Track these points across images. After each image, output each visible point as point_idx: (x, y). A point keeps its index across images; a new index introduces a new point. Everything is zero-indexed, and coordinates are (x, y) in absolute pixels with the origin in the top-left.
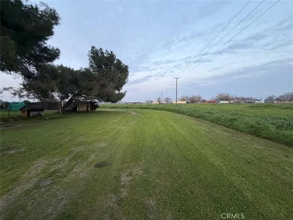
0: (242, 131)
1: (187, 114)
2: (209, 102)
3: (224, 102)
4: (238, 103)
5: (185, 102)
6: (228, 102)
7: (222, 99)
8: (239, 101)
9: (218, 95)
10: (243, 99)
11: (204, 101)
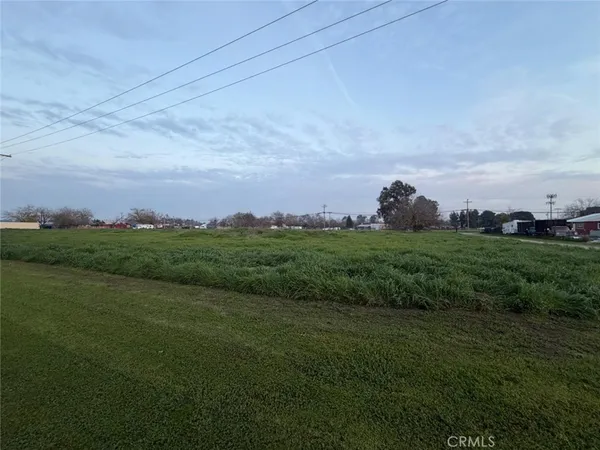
0: (132, 276)
1: (26, 258)
2: (111, 226)
3: (145, 226)
4: (171, 229)
5: (35, 226)
6: (152, 227)
7: (142, 221)
8: (172, 225)
9: (132, 212)
10: (179, 221)
11: (98, 223)
